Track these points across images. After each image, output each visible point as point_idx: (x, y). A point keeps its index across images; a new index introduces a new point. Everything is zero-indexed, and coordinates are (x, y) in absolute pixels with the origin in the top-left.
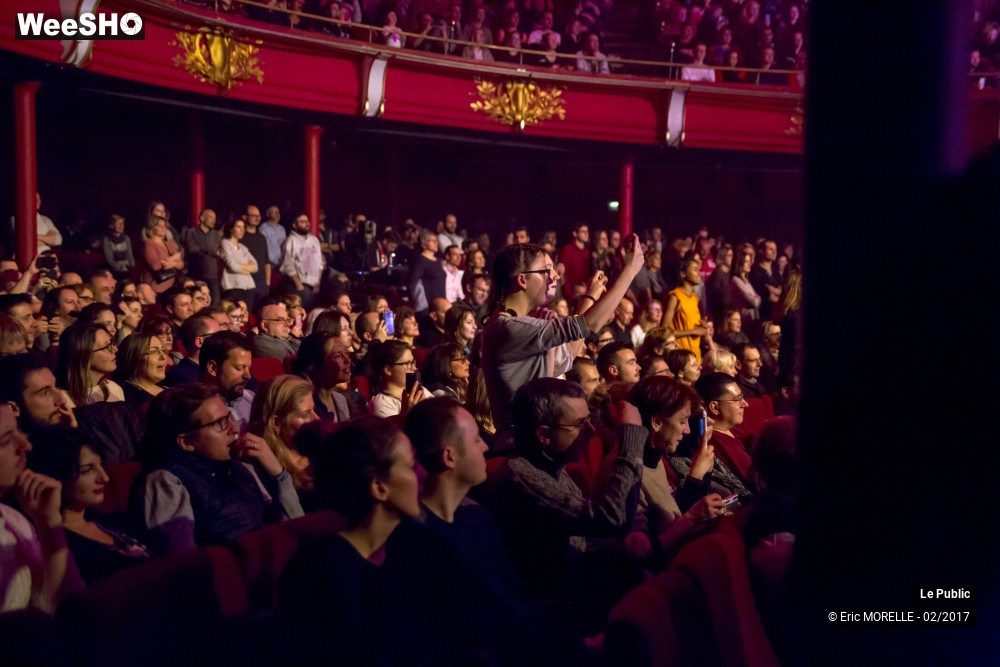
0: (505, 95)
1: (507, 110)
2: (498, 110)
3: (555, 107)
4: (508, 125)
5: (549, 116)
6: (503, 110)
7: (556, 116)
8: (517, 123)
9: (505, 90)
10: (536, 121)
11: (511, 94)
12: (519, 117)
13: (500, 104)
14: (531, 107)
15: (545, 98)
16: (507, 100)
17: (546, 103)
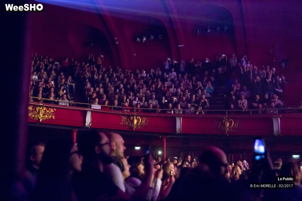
0: (36, 111)
1: (36, 116)
2: (33, 116)
3: (52, 115)
4: (36, 120)
5: (50, 118)
6: (35, 115)
7: (52, 118)
8: (39, 120)
9: (36, 110)
10: (45, 119)
11: (37, 111)
12: (40, 118)
13: (34, 114)
14: (44, 115)
15: (48, 112)
16: (36, 113)
17: (49, 114)
